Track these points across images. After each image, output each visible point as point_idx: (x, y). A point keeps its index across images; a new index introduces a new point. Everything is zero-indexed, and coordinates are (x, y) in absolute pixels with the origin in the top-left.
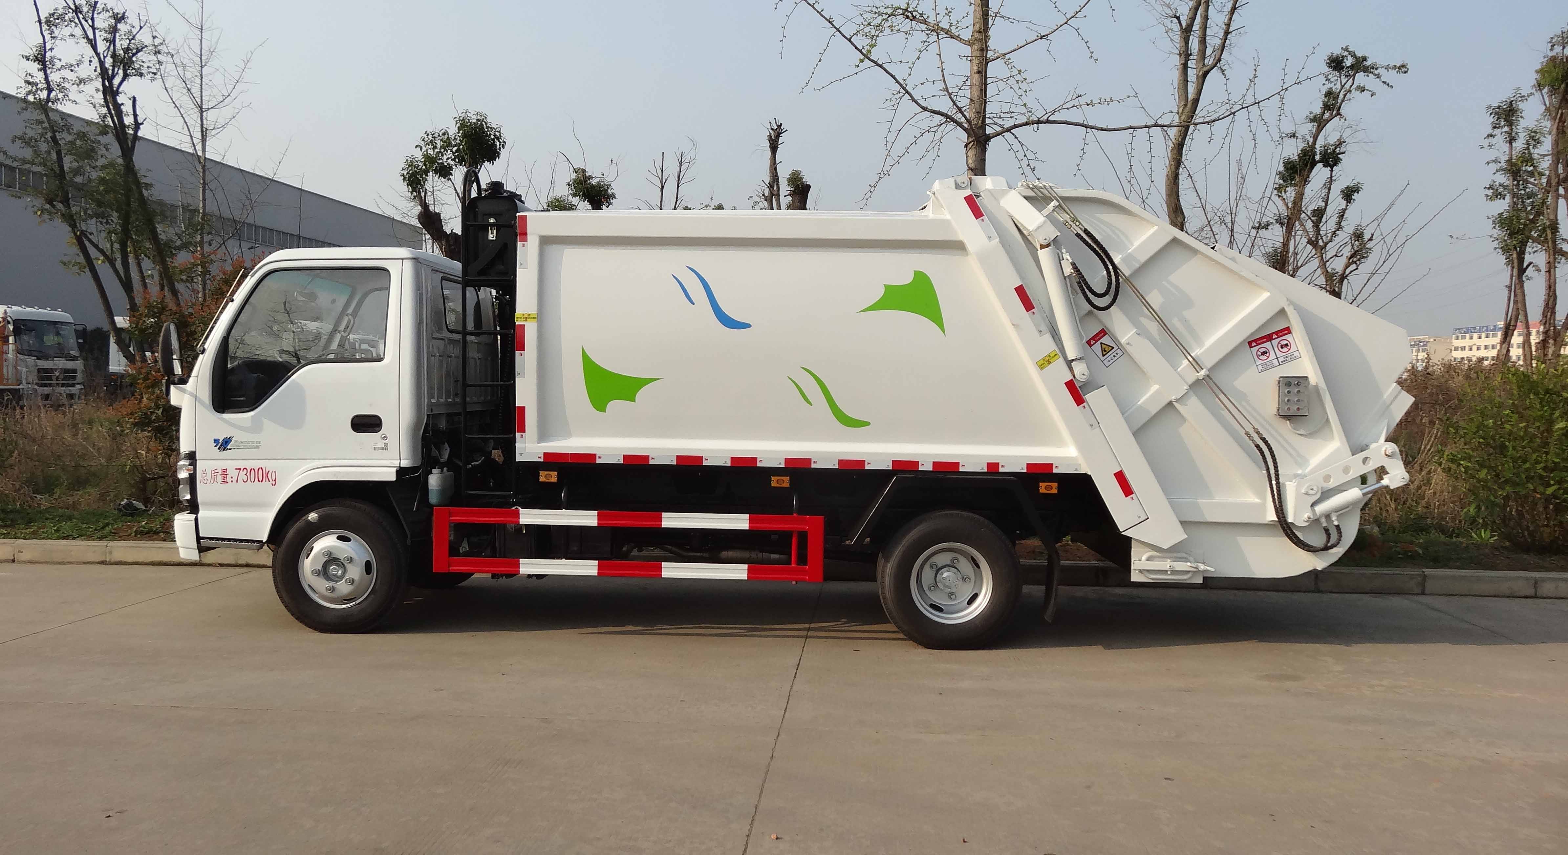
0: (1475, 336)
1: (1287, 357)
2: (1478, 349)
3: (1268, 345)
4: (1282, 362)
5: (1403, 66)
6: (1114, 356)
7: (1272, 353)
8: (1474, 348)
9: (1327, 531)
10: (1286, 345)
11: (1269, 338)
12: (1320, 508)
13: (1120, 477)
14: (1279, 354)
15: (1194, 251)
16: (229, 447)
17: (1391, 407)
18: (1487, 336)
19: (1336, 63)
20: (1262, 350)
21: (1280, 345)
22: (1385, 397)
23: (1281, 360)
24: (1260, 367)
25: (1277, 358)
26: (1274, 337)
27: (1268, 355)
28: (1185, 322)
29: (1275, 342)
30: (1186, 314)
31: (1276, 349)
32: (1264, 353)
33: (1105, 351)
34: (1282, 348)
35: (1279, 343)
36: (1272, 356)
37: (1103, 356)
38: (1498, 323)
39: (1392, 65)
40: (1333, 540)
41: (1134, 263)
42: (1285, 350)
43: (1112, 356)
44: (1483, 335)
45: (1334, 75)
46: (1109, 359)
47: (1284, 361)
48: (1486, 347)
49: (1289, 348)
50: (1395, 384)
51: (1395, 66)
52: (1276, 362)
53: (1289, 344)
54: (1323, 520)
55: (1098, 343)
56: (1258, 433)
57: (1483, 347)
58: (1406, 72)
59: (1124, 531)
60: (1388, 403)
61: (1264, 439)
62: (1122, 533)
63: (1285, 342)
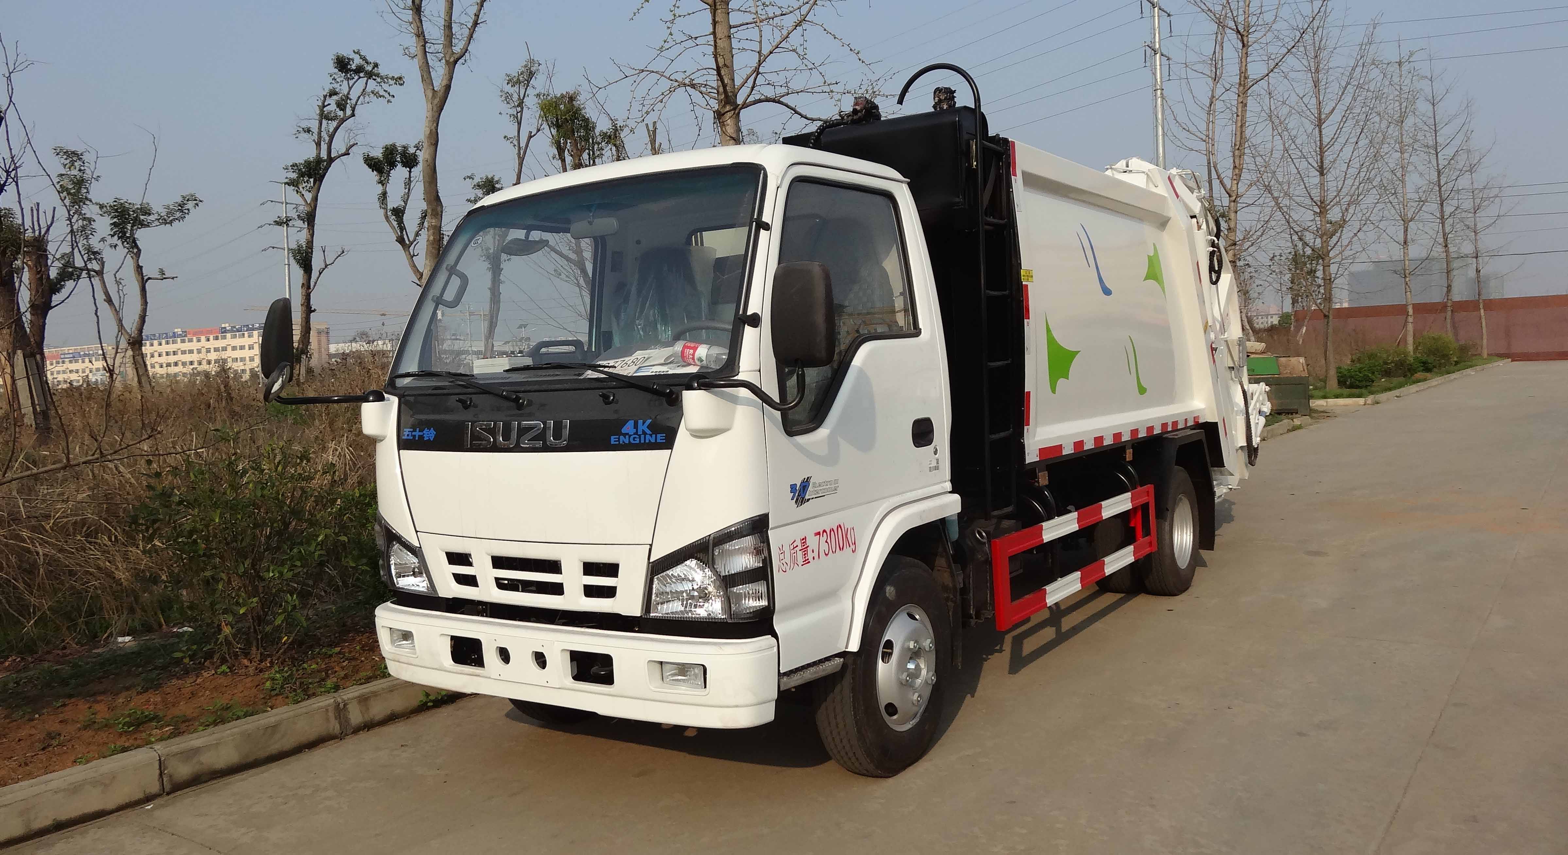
0: (156, 342)
2: (160, 356)
5: (400, 78)
8: (156, 354)
13: (1224, 420)
16: (807, 497)
18: (167, 343)
19: (342, 64)
38: (176, 330)
39: (390, 76)
44: (163, 342)
45: (340, 76)
48: (167, 354)
51: (393, 77)
57: (164, 354)
58: (401, 85)
59: (1225, 463)
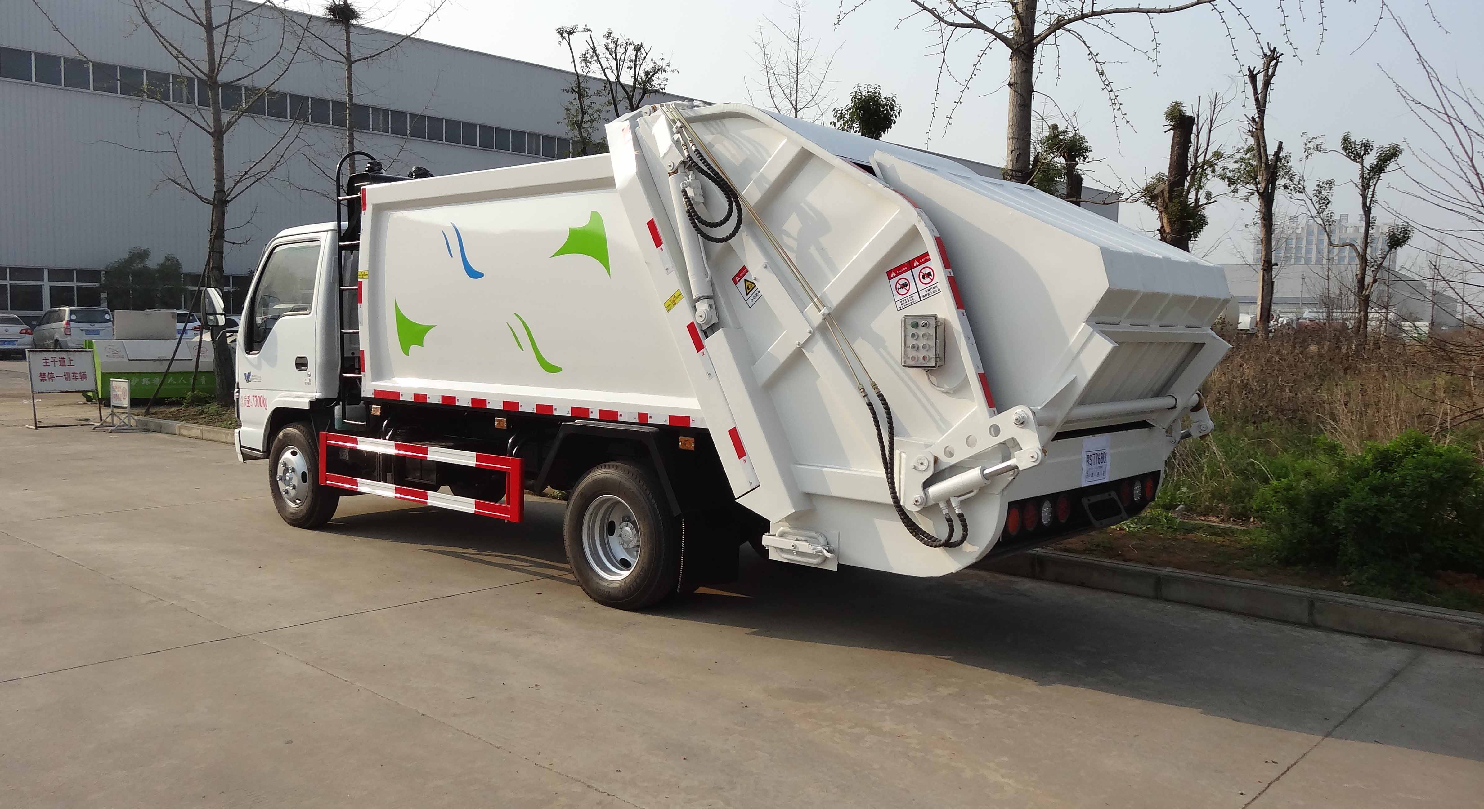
1: (929, 290)
3: (908, 275)
4: (923, 296)
6: (757, 295)
7: (912, 284)
9: (949, 520)
10: (929, 274)
11: (909, 266)
12: (933, 490)
13: (734, 434)
14: (921, 286)
15: (831, 167)
16: (250, 379)
17: (1081, 356)
20: (902, 282)
21: (921, 274)
22: (1072, 341)
23: (922, 293)
24: (899, 304)
25: (918, 292)
26: (915, 265)
27: (908, 288)
28: (822, 250)
29: (916, 271)
30: (823, 240)
31: (917, 280)
32: (904, 286)
33: (749, 289)
34: (924, 278)
35: (920, 272)
36: (913, 289)
37: (747, 294)
40: (957, 536)
41: (765, 184)
42: (927, 280)
43: (754, 295)
46: (752, 298)
47: (926, 295)
49: (932, 278)
50: (1084, 324)
52: (916, 297)
53: (932, 274)
54: (942, 505)
55: (743, 280)
56: (875, 387)
59: (738, 498)
60: (1075, 350)
61: (881, 396)
62: (736, 501)
63: (927, 271)
